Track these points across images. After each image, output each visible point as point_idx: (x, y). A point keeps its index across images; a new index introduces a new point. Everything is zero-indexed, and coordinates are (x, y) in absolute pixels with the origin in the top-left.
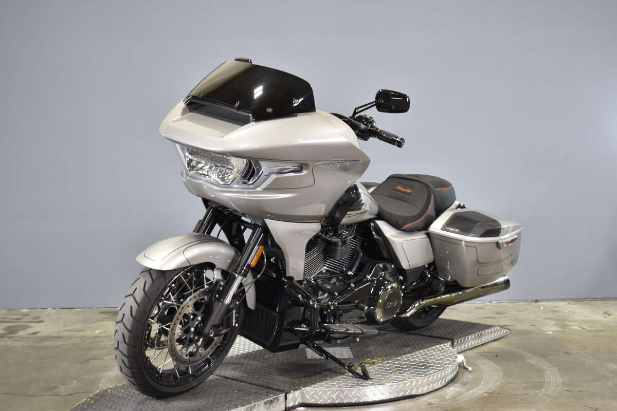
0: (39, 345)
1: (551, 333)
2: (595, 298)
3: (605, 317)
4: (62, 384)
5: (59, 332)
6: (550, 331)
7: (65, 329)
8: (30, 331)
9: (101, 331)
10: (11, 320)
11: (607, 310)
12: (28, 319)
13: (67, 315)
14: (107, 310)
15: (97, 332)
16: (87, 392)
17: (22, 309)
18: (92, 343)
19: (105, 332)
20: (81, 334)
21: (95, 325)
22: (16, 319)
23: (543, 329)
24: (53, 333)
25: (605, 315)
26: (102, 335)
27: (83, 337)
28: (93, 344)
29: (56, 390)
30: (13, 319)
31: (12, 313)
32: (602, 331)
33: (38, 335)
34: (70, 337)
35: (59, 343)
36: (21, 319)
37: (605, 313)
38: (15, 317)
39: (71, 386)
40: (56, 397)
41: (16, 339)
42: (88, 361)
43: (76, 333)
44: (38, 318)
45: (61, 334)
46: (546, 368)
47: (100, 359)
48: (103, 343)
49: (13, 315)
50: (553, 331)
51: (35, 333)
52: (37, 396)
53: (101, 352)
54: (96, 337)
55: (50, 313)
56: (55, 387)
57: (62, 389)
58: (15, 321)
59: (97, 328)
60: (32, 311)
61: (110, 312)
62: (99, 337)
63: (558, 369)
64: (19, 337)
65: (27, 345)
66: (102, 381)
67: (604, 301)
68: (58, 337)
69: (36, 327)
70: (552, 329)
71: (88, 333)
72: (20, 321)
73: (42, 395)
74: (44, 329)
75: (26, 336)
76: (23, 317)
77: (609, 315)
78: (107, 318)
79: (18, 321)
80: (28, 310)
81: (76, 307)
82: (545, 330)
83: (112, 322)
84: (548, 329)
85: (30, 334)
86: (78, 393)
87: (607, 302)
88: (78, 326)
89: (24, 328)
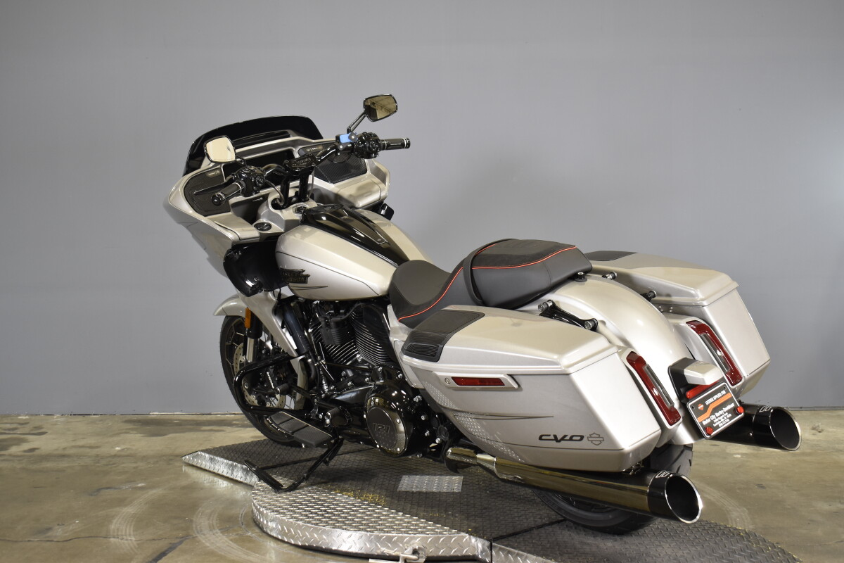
0: (35, 467)
1: (739, 456)
2: (801, 408)
3: (814, 434)
4: (58, 525)
5: (64, 449)
6: (739, 454)
7: (73, 444)
8: (26, 446)
9: (123, 447)
10: (3, 431)
11: (817, 425)
12: (26, 429)
13: (80, 425)
14: (135, 418)
15: (118, 448)
16: (91, 537)
17: (19, 415)
18: (107, 465)
19: (128, 449)
20: (95, 452)
21: (116, 439)
22: (9, 429)
23: (728, 451)
24: (57, 450)
25: (814, 431)
26: (123, 453)
27: (97, 456)
28: (110, 466)
29: (50, 534)
30: (5, 430)
31: (6, 421)
32: (810, 454)
33: (37, 452)
34: (79, 456)
35: (63, 464)
36: (16, 429)
37: (814, 429)
38: (8, 426)
39: (71, 528)
40: (49, 543)
41: (5, 458)
42: (99, 490)
43: (88, 450)
44: (40, 428)
45: (67, 452)
46: (730, 508)
47: (115, 489)
48: (123, 465)
49: (6, 423)
50: (742, 454)
51: (33, 450)
52: (22, 541)
53: (119, 478)
54: (115, 456)
55: (57, 421)
56: (49, 529)
57: (58, 532)
58: (7, 432)
59: (118, 444)
60: (33, 418)
61: (139, 421)
62: (119, 456)
63: (748, 509)
64: (10, 455)
65: (19, 466)
66: (115, 521)
67: (813, 412)
68: (63, 456)
69: (35, 442)
70: (740, 451)
71: (105, 450)
72: (14, 432)
73: (29, 541)
74: (44, 444)
75: (19, 454)
76: (19, 426)
77: (820, 432)
78: (132, 429)
79: (11, 432)
80: (27, 417)
81: (93, 413)
82: (732, 452)
83: (139, 435)
84: (735, 452)
85: (25, 451)
86: (78, 538)
87: (816, 412)
88: (91, 441)
89: (19, 442)
